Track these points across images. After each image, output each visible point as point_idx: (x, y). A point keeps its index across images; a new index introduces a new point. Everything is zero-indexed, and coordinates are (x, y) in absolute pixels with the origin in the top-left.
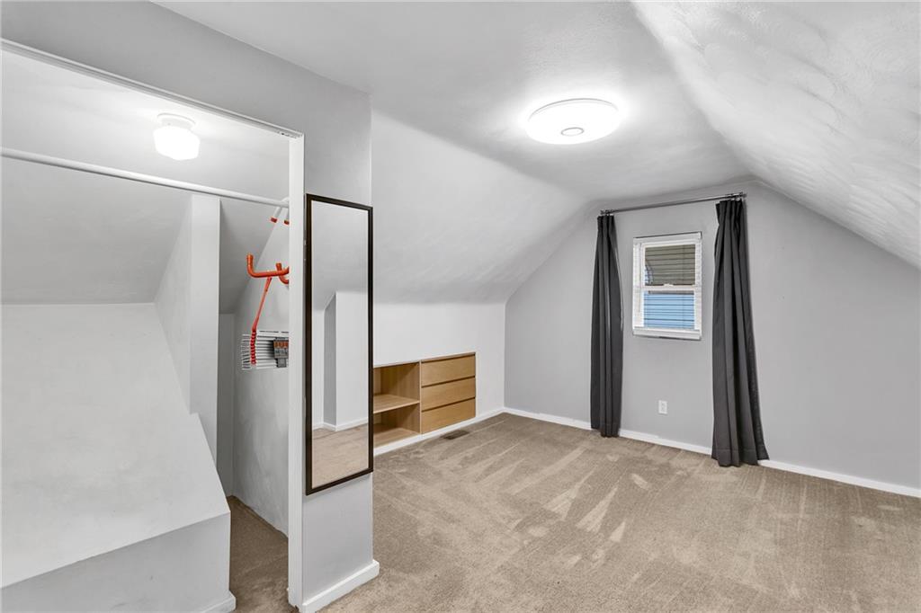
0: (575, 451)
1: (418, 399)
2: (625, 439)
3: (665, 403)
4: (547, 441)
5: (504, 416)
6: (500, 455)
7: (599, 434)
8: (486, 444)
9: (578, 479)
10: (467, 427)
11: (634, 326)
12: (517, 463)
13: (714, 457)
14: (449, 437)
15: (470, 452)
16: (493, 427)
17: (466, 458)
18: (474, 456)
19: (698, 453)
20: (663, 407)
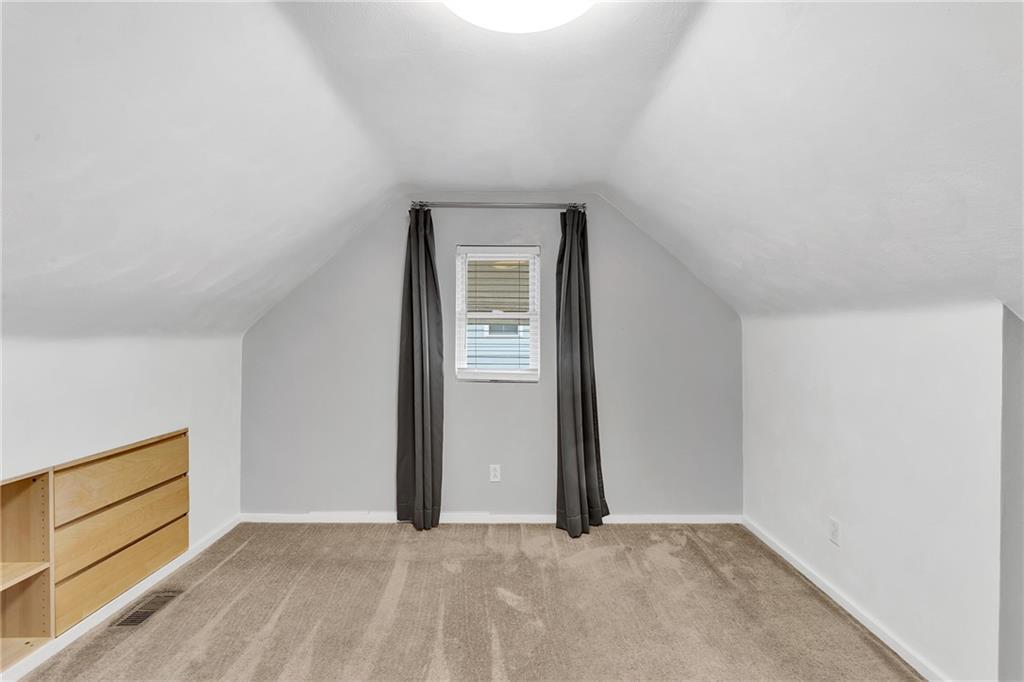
0: (395, 571)
1: (46, 559)
2: (448, 526)
3: (498, 467)
4: (342, 564)
5: (243, 531)
6: (269, 627)
7: (411, 526)
8: (228, 607)
9: (431, 633)
10: (172, 577)
11: (456, 366)
12: (311, 637)
13: (559, 526)
14: (135, 618)
15: (198, 646)
16: (231, 561)
17: (194, 667)
18: (210, 654)
19: (540, 525)
20: (495, 473)
